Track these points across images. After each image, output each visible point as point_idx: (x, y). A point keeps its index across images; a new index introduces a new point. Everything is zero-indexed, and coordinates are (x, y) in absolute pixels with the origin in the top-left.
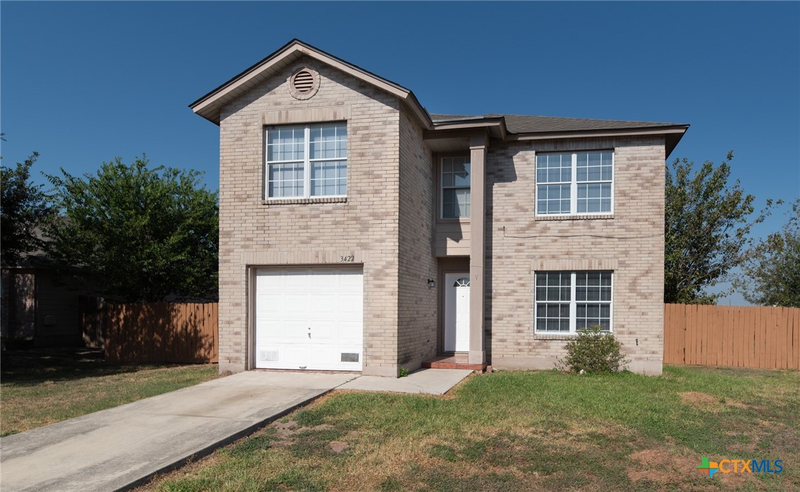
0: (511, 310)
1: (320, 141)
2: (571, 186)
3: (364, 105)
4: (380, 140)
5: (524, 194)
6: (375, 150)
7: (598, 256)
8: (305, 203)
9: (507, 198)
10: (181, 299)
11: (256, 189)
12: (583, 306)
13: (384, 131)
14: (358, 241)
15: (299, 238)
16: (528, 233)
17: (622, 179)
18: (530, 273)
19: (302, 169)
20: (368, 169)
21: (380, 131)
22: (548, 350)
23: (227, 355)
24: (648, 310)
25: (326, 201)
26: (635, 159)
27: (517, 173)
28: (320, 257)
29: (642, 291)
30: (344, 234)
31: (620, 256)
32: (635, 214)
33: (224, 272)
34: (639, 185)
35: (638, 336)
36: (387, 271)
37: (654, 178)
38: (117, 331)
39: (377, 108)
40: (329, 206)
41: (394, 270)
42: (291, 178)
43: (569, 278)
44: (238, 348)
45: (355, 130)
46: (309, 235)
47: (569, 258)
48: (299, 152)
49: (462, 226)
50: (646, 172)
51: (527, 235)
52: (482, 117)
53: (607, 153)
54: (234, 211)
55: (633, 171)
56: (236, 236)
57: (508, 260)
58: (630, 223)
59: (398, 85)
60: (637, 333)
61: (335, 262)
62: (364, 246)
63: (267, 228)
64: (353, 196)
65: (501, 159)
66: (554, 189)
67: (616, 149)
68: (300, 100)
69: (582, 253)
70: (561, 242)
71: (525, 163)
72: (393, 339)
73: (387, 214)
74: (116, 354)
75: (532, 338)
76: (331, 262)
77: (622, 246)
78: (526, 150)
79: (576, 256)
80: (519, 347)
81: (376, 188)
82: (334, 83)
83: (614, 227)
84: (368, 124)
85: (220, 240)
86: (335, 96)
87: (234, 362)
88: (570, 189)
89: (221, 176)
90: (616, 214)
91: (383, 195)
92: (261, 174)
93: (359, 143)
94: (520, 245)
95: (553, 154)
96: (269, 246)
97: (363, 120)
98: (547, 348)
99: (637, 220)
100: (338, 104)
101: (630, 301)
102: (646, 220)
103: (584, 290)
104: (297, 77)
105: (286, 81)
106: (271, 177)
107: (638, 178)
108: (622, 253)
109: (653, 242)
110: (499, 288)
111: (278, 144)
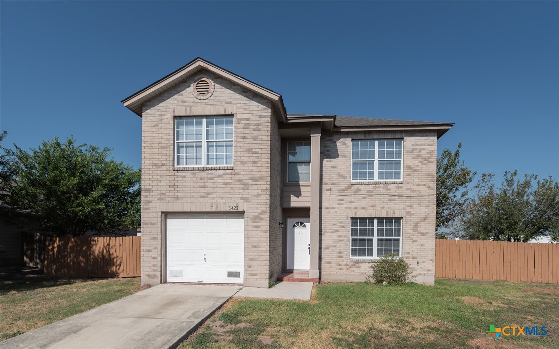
0: (334, 242)
1: (214, 128)
2: (375, 162)
3: (246, 104)
4: (257, 128)
5: (344, 167)
6: (253, 135)
7: (393, 208)
8: (203, 170)
9: (332, 169)
10: (97, 234)
11: (168, 159)
12: (382, 240)
13: (260, 122)
14: (241, 196)
15: (199, 194)
16: (346, 192)
17: (409, 158)
18: (347, 219)
19: (201, 147)
20: (248, 148)
21: (257, 122)
22: (360, 269)
23: (147, 273)
24: (425, 243)
25: (218, 169)
26: (417, 145)
27: (339, 153)
28: (214, 206)
29: (421, 231)
30: (231, 191)
31: (407, 208)
32: (417, 181)
33: (145, 216)
34: (420, 162)
35: (419, 260)
36: (262, 216)
37: (430, 158)
38: (52, 256)
39: (255, 107)
40: (221, 172)
41: (267, 216)
42: (193, 153)
43: (373, 222)
44: (155, 268)
45: (239, 121)
46: (206, 191)
47: (374, 209)
48: (199, 135)
49: (301, 187)
50: (424, 154)
51: (346, 194)
52: (322, 115)
53: (398, 141)
54: (153, 174)
55: (416, 153)
56: (153, 192)
57: (333, 210)
58: (413, 187)
59: (272, 91)
60: (418, 258)
61: (225, 210)
62: (246, 200)
63: (176, 187)
64: (238, 166)
65: (328, 144)
66: (363, 164)
67: (405, 138)
68: (200, 99)
69: (382, 206)
70: (368, 199)
71: (344, 146)
72: (266, 262)
73: (262, 178)
74: (52, 272)
75: (349, 261)
76: (222, 210)
77: (409, 201)
78: (345, 138)
79: (378, 208)
80: (340, 267)
81: (254, 160)
82: (224, 89)
83: (403, 189)
84: (248, 117)
85: (142, 194)
86: (225, 98)
87: (152, 278)
88: (374, 164)
89: (142, 150)
90: (405, 181)
91: (259, 165)
92: (172, 150)
93: (243, 130)
94: (341, 200)
95: (363, 141)
96: (177, 198)
97: (245, 115)
98: (359, 267)
99: (418, 185)
100: (227, 103)
101: (414, 237)
102: (425, 185)
103: (382, 230)
104: (198, 84)
105: (190, 86)
106: (178, 152)
107: (419, 157)
108: (409, 206)
109: (428, 199)
110: (326, 228)
111: (183, 129)
